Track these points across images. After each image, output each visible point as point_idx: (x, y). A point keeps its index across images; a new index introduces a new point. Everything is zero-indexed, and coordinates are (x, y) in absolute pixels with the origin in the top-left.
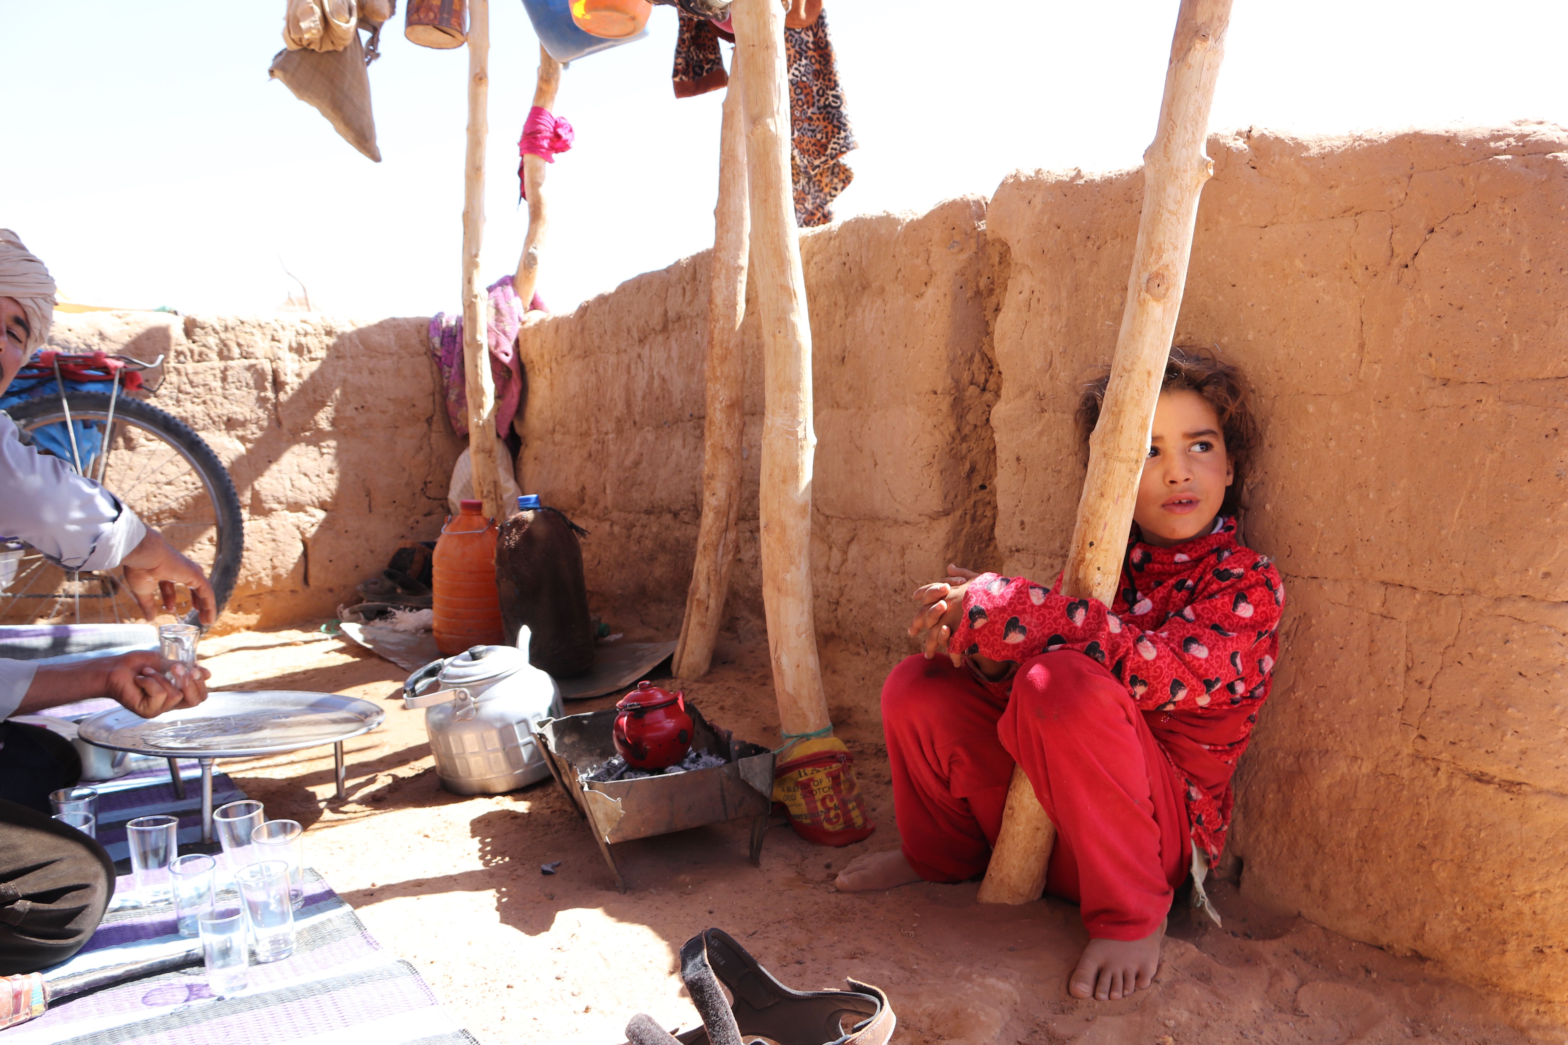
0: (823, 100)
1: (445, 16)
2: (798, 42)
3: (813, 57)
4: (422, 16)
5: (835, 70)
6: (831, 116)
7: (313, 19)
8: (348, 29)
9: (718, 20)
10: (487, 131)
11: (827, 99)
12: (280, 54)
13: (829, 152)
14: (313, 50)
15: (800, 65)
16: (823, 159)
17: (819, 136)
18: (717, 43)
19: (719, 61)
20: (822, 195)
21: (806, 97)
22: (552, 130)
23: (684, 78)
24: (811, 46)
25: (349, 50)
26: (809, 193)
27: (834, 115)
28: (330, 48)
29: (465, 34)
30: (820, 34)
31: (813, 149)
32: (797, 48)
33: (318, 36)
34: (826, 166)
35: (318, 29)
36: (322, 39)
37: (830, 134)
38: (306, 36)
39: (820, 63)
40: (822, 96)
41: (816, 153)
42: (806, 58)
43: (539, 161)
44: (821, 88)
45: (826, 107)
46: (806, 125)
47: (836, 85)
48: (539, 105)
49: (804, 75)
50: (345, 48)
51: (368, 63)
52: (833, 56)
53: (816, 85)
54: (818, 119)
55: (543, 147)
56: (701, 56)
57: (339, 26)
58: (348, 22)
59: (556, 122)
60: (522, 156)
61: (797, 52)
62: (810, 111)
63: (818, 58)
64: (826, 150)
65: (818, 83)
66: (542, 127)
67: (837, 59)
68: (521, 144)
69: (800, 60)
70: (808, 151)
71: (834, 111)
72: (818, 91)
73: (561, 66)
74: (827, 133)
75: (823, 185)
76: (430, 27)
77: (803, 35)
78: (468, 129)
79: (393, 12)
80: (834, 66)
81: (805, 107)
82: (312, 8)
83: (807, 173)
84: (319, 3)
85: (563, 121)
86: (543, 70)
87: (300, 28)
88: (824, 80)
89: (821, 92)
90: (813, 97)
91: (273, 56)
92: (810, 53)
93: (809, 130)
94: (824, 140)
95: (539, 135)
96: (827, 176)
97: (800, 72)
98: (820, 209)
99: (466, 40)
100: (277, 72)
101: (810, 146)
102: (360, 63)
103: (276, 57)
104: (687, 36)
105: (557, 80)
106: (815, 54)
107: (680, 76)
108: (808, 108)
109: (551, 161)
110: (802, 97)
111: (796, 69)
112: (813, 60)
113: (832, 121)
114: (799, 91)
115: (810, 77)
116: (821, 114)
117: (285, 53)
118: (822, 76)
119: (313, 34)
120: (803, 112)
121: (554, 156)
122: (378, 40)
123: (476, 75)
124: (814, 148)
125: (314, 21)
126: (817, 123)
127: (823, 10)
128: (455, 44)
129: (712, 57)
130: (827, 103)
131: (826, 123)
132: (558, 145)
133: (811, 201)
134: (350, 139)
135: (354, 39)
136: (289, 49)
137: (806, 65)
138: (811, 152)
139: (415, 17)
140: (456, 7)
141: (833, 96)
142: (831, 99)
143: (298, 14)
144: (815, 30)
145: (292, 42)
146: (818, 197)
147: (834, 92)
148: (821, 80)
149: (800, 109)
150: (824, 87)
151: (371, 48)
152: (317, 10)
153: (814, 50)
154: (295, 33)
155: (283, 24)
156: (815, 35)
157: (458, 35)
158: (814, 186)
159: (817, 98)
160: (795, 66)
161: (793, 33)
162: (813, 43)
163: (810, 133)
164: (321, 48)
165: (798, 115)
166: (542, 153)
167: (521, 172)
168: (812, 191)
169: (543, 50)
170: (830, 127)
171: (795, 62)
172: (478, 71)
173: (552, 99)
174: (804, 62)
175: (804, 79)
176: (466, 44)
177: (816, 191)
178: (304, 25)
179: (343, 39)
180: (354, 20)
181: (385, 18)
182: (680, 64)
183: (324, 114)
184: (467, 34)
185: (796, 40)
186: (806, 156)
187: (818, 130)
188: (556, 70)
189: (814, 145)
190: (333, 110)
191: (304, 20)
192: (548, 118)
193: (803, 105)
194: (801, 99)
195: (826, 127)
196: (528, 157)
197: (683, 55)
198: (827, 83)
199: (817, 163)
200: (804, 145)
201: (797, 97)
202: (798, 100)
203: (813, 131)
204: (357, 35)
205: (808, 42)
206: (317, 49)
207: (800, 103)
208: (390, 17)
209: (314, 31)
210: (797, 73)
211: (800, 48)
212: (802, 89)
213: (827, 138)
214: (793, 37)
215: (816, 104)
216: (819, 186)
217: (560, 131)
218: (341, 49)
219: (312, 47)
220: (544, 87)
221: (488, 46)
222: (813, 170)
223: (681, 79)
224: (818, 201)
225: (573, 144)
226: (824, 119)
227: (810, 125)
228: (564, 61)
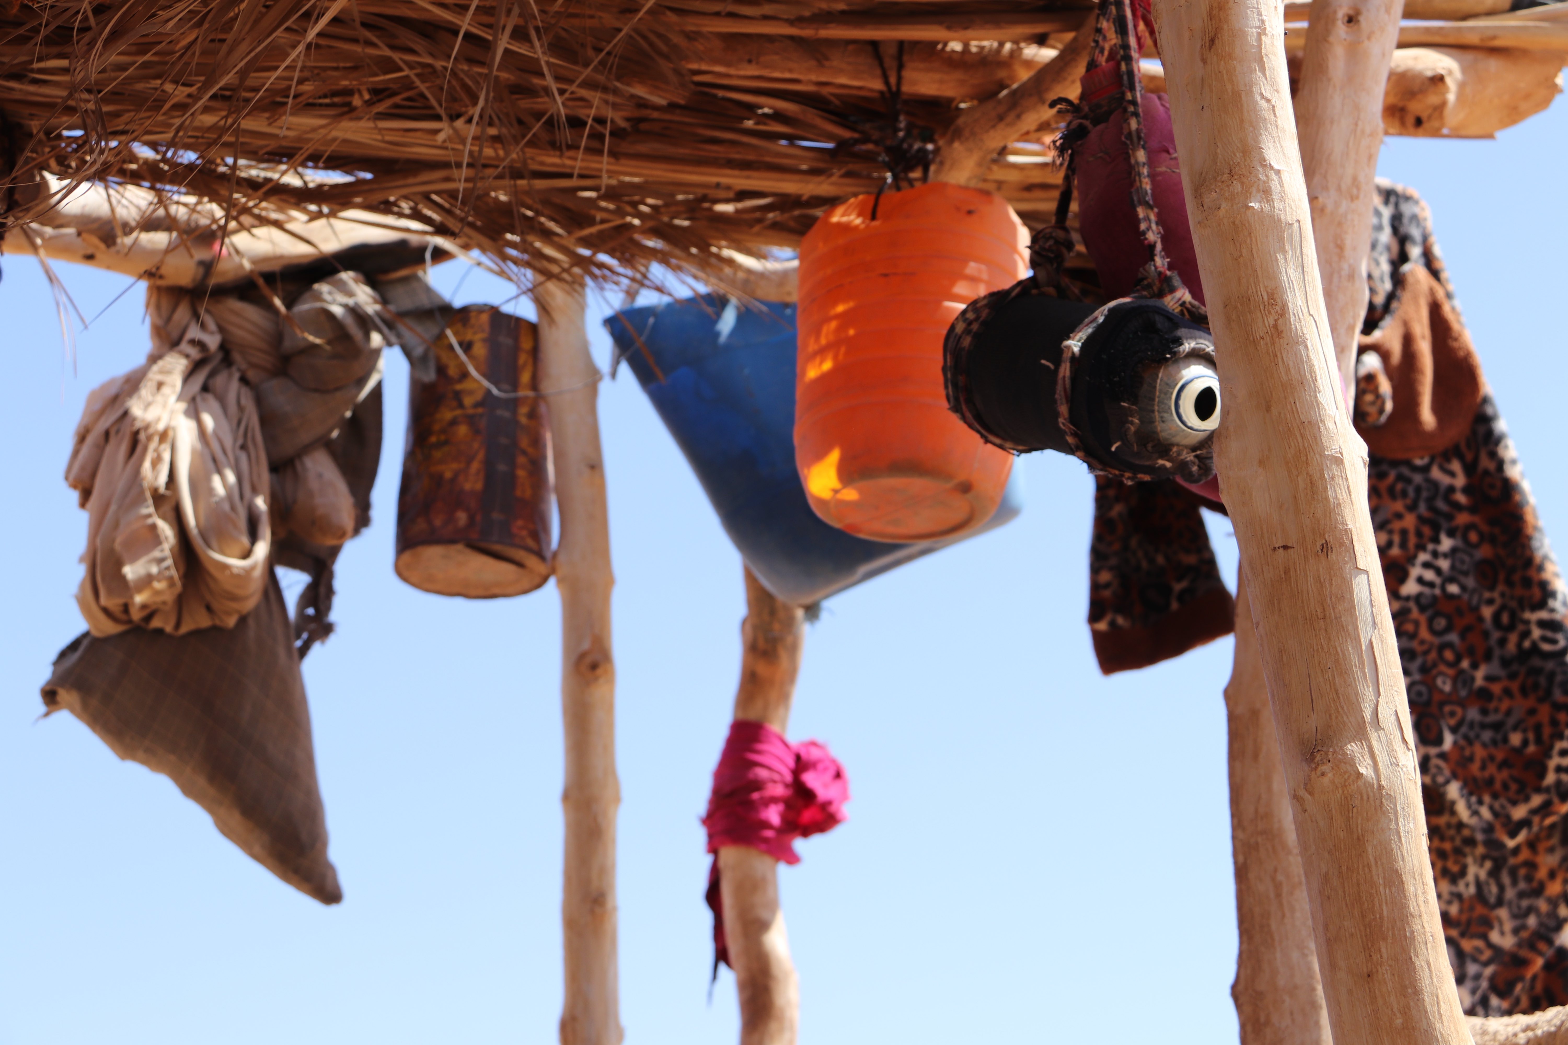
0: (1513, 638)
1: (496, 516)
2: (1425, 494)
3: (1469, 527)
4: (438, 522)
5: (1538, 555)
6: (1542, 681)
7: (156, 554)
8: (249, 571)
9: (1190, 477)
10: (617, 799)
11: (1526, 634)
12: (74, 646)
13: (1550, 778)
14: (160, 632)
15: (1435, 554)
16: (1537, 800)
17: (1516, 739)
18: (1200, 524)
19: (1209, 565)
20: (1543, 906)
21: (1463, 636)
22: (788, 777)
23: (1120, 621)
24: (1461, 498)
25: (251, 622)
26: (1500, 902)
27: (1552, 675)
28: (204, 621)
29: (548, 555)
30: (1485, 463)
31: (1502, 776)
32: (1422, 509)
33: (169, 597)
34: (1548, 821)
35: (171, 579)
36: (180, 601)
37: (1547, 731)
38: (139, 599)
39: (1492, 540)
40: (1511, 627)
41: (1514, 787)
42: (1451, 534)
43: (759, 862)
44: (1503, 608)
45: (1524, 655)
46: (1473, 714)
47: (1546, 593)
48: (752, 715)
49: (1451, 580)
50: (243, 620)
51: (303, 651)
52: (1529, 517)
53: (1490, 602)
54: (1507, 692)
55: (767, 825)
56: (1160, 560)
57: (225, 567)
58: (246, 555)
59: (798, 758)
60: (713, 849)
61: (1421, 519)
62: (1479, 675)
63: (1484, 528)
64: (1542, 774)
65: (1496, 595)
66: (762, 773)
67: (1542, 523)
68: (710, 820)
69: (1436, 540)
70: (1490, 782)
71: (1550, 665)
72: (1496, 617)
73: (800, 613)
74: (1538, 729)
75: (1542, 873)
76: (460, 547)
77: (1436, 473)
78: (567, 797)
79: (363, 520)
80: (1535, 544)
81: (1465, 664)
82: (154, 527)
83: (1493, 845)
84: (171, 514)
85: (815, 753)
86: (756, 628)
87: (123, 578)
88: (1509, 583)
89: (1505, 618)
90: (1486, 635)
91: (53, 655)
92: (1463, 519)
93: (1483, 726)
94: (1531, 748)
95: (756, 796)
96: (1551, 850)
97: (1438, 571)
98: (1542, 946)
99: (553, 571)
100: (63, 695)
101: (1492, 769)
102: (281, 652)
103: (63, 655)
104: (1117, 510)
105: (794, 649)
106: (1476, 519)
107: (1108, 617)
108: (1475, 666)
109: (792, 859)
110: (1453, 637)
111: (1427, 565)
112: (1473, 537)
113: (1549, 693)
114: (1441, 623)
115: (1470, 582)
116: (1512, 676)
117: (85, 643)
118: (1502, 576)
119: (157, 593)
120: (1462, 679)
121: (800, 845)
122: (330, 592)
123: (582, 656)
124: (1504, 774)
125: (160, 561)
126: (1505, 705)
127: (1486, 400)
128: (525, 583)
129: (1190, 559)
130: (1527, 644)
131: (1531, 702)
132: (808, 815)
133: (1508, 926)
134: (257, 849)
135: (266, 594)
136: (95, 633)
137: (1454, 551)
138: (1498, 785)
139: (421, 525)
140: (524, 490)
141: (1542, 624)
142: (1536, 633)
143: (118, 546)
144: (1469, 456)
145: (101, 616)
146: (1530, 910)
147: (1543, 615)
148: (1501, 587)
149: (1451, 672)
150: (1513, 604)
151: (311, 611)
152: (166, 530)
153: (1472, 509)
154: (110, 592)
155: (80, 572)
156: (1470, 469)
157: (532, 561)
158: (1515, 883)
159: (1496, 635)
160: (1423, 557)
161: (1405, 471)
162: (1466, 490)
163: (1487, 735)
164: (178, 625)
165: (1447, 688)
166: (766, 840)
167: (713, 897)
168: (1510, 893)
169: (750, 578)
170: (1544, 712)
171: (1421, 547)
172: (586, 645)
173: (784, 697)
174: (1446, 543)
175: (1453, 589)
176: (552, 583)
177: (1521, 895)
178: (130, 571)
179: (234, 598)
180: (262, 549)
181: (342, 535)
182: (1107, 585)
183: (189, 790)
184: (555, 555)
185: (1418, 490)
186: (1487, 799)
187: (1511, 721)
188: (789, 623)
189: (1504, 764)
190: (212, 779)
191: (133, 560)
192: (774, 748)
193: (1459, 659)
194: (1450, 645)
195: (1532, 712)
196: (729, 854)
197: (1113, 561)
198: (1519, 591)
199: (1519, 813)
200: (1475, 768)
201: (1436, 641)
202: (1442, 647)
203: (1497, 727)
204: (272, 587)
205: (1451, 489)
206: (169, 629)
207: (1449, 655)
208: (356, 531)
209: (158, 585)
210: (1429, 575)
211: (1432, 508)
212: (1449, 618)
213: (1539, 740)
214: (1408, 481)
215: (1497, 652)
216: (1529, 879)
217: (810, 779)
218: (231, 622)
219: (156, 623)
220: (762, 669)
221: (609, 581)
222: (1513, 835)
223: (1112, 624)
224: (1532, 921)
225: (847, 809)
226: (1524, 691)
227: (1484, 712)
228: (808, 600)
